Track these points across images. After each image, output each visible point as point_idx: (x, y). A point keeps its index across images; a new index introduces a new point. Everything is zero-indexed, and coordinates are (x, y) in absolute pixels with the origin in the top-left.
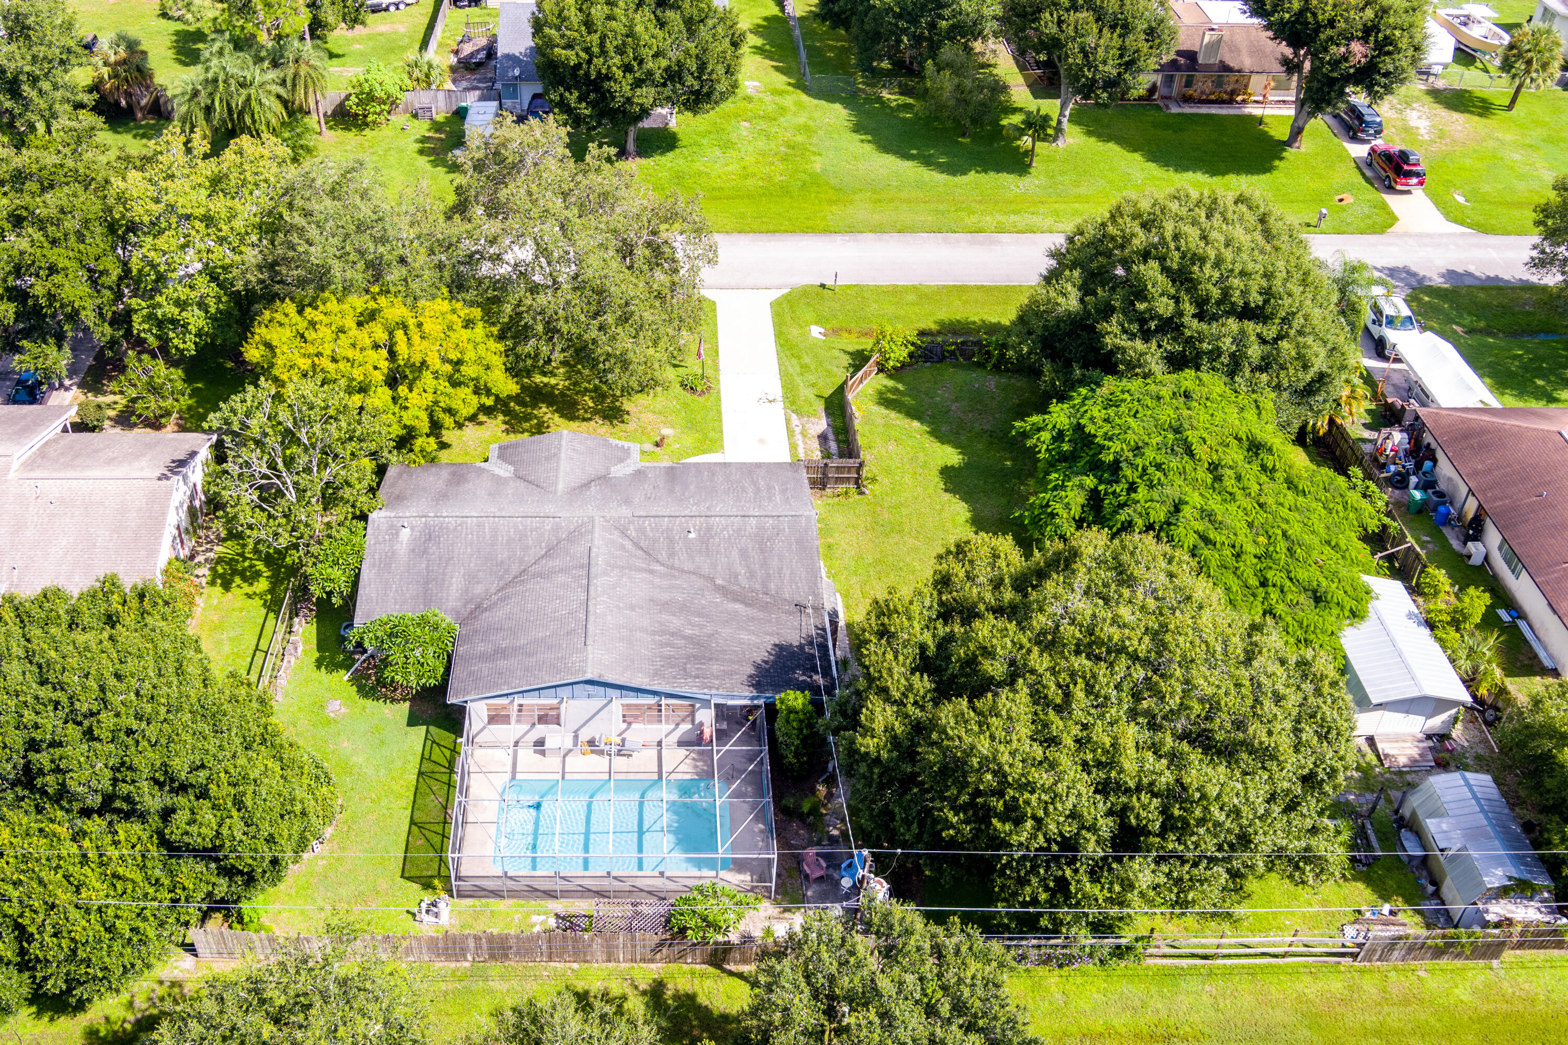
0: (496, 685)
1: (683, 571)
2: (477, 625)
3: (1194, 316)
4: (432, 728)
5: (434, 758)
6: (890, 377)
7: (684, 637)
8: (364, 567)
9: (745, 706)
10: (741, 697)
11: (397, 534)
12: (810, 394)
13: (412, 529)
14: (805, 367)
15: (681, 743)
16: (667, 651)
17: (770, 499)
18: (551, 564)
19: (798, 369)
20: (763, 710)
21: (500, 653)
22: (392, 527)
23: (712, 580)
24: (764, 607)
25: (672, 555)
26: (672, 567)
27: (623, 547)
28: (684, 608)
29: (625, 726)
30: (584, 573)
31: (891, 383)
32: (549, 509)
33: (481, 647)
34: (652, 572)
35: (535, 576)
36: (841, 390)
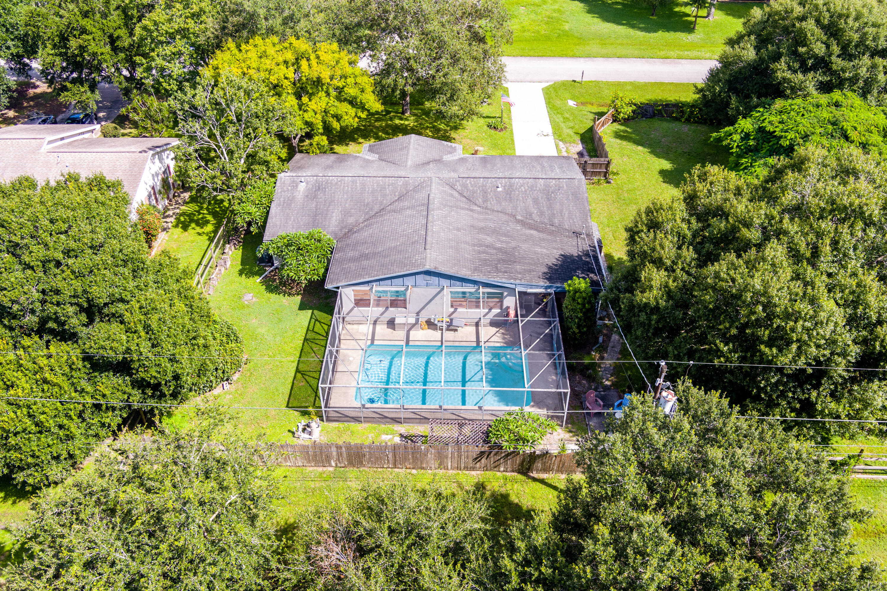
0: (361, 276)
1: (493, 210)
2: (349, 241)
3: (839, 56)
4: (316, 312)
5: (315, 330)
6: (621, 124)
7: (495, 249)
8: (273, 206)
9: (540, 293)
10: (537, 287)
11: (297, 186)
12: (571, 132)
13: (307, 183)
14: (566, 120)
15: (493, 324)
16: (483, 256)
17: (552, 171)
18: (401, 204)
19: (562, 119)
20: (553, 295)
21: (365, 257)
22: (293, 182)
23: (514, 216)
24: (551, 233)
25: (486, 200)
26: (486, 208)
27: (452, 195)
28: (494, 232)
29: (452, 310)
30: (425, 208)
31: (622, 128)
32: (402, 173)
33: (351, 254)
34: (472, 210)
35: (390, 212)
36: (591, 130)
